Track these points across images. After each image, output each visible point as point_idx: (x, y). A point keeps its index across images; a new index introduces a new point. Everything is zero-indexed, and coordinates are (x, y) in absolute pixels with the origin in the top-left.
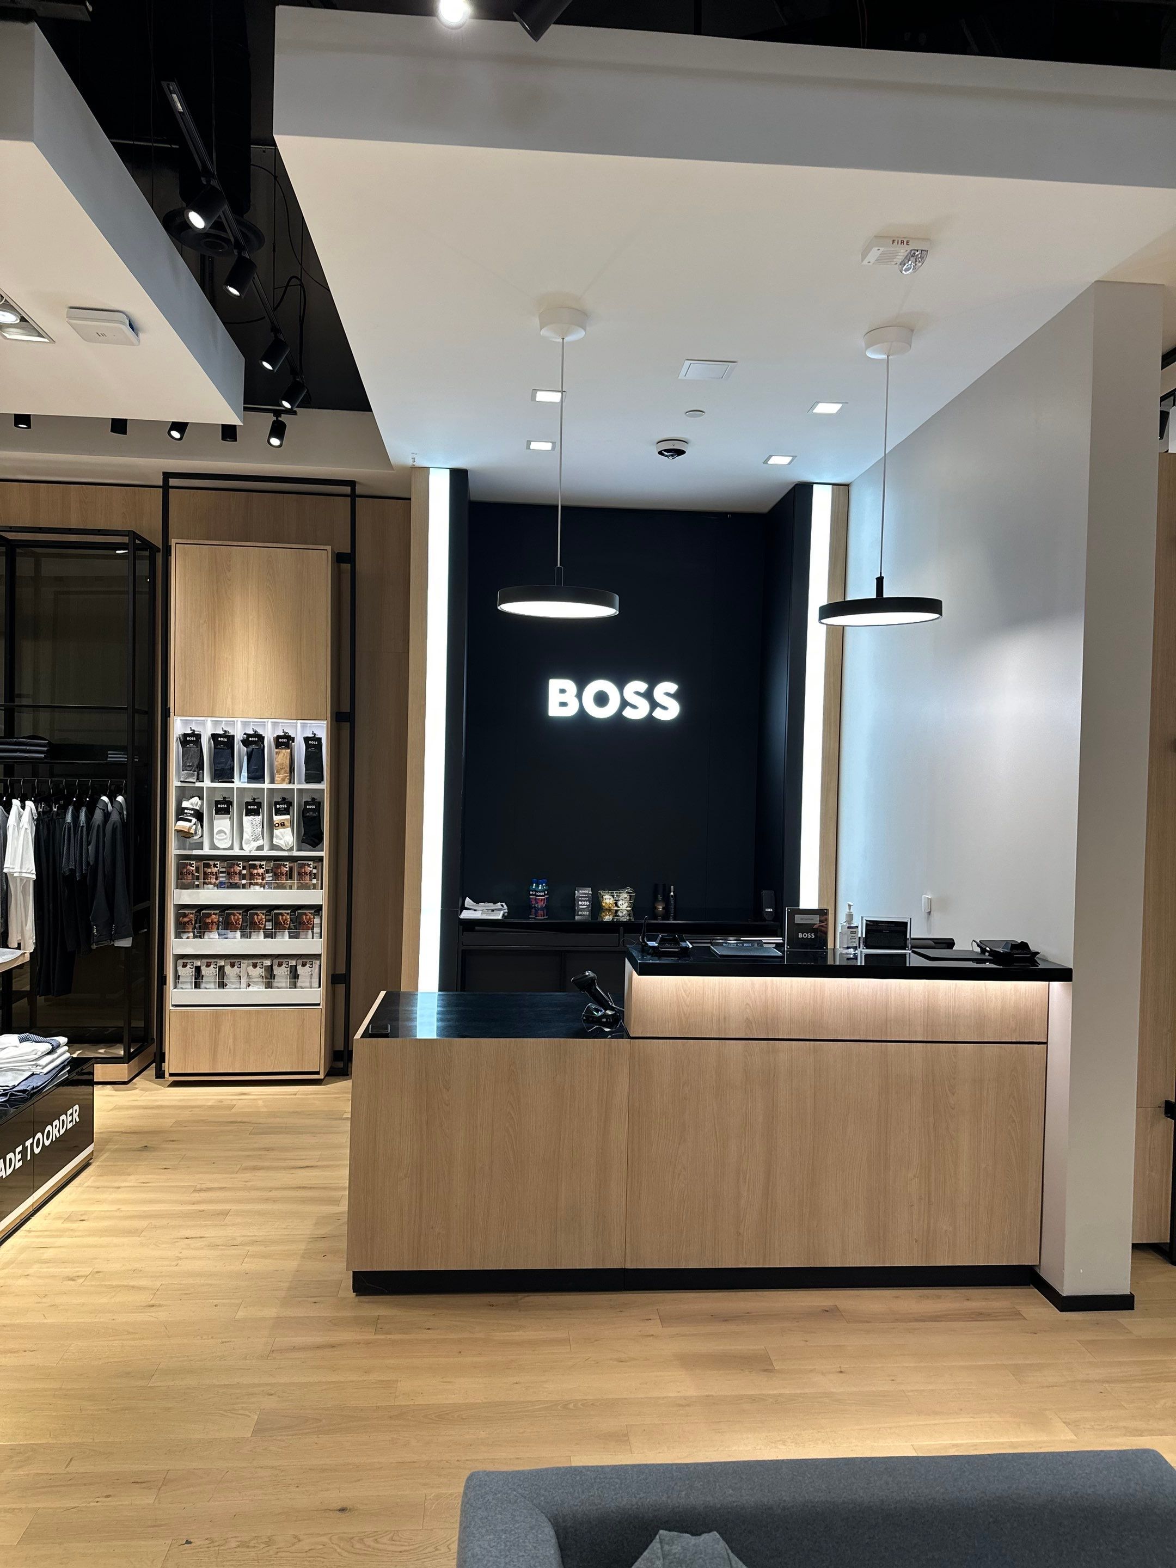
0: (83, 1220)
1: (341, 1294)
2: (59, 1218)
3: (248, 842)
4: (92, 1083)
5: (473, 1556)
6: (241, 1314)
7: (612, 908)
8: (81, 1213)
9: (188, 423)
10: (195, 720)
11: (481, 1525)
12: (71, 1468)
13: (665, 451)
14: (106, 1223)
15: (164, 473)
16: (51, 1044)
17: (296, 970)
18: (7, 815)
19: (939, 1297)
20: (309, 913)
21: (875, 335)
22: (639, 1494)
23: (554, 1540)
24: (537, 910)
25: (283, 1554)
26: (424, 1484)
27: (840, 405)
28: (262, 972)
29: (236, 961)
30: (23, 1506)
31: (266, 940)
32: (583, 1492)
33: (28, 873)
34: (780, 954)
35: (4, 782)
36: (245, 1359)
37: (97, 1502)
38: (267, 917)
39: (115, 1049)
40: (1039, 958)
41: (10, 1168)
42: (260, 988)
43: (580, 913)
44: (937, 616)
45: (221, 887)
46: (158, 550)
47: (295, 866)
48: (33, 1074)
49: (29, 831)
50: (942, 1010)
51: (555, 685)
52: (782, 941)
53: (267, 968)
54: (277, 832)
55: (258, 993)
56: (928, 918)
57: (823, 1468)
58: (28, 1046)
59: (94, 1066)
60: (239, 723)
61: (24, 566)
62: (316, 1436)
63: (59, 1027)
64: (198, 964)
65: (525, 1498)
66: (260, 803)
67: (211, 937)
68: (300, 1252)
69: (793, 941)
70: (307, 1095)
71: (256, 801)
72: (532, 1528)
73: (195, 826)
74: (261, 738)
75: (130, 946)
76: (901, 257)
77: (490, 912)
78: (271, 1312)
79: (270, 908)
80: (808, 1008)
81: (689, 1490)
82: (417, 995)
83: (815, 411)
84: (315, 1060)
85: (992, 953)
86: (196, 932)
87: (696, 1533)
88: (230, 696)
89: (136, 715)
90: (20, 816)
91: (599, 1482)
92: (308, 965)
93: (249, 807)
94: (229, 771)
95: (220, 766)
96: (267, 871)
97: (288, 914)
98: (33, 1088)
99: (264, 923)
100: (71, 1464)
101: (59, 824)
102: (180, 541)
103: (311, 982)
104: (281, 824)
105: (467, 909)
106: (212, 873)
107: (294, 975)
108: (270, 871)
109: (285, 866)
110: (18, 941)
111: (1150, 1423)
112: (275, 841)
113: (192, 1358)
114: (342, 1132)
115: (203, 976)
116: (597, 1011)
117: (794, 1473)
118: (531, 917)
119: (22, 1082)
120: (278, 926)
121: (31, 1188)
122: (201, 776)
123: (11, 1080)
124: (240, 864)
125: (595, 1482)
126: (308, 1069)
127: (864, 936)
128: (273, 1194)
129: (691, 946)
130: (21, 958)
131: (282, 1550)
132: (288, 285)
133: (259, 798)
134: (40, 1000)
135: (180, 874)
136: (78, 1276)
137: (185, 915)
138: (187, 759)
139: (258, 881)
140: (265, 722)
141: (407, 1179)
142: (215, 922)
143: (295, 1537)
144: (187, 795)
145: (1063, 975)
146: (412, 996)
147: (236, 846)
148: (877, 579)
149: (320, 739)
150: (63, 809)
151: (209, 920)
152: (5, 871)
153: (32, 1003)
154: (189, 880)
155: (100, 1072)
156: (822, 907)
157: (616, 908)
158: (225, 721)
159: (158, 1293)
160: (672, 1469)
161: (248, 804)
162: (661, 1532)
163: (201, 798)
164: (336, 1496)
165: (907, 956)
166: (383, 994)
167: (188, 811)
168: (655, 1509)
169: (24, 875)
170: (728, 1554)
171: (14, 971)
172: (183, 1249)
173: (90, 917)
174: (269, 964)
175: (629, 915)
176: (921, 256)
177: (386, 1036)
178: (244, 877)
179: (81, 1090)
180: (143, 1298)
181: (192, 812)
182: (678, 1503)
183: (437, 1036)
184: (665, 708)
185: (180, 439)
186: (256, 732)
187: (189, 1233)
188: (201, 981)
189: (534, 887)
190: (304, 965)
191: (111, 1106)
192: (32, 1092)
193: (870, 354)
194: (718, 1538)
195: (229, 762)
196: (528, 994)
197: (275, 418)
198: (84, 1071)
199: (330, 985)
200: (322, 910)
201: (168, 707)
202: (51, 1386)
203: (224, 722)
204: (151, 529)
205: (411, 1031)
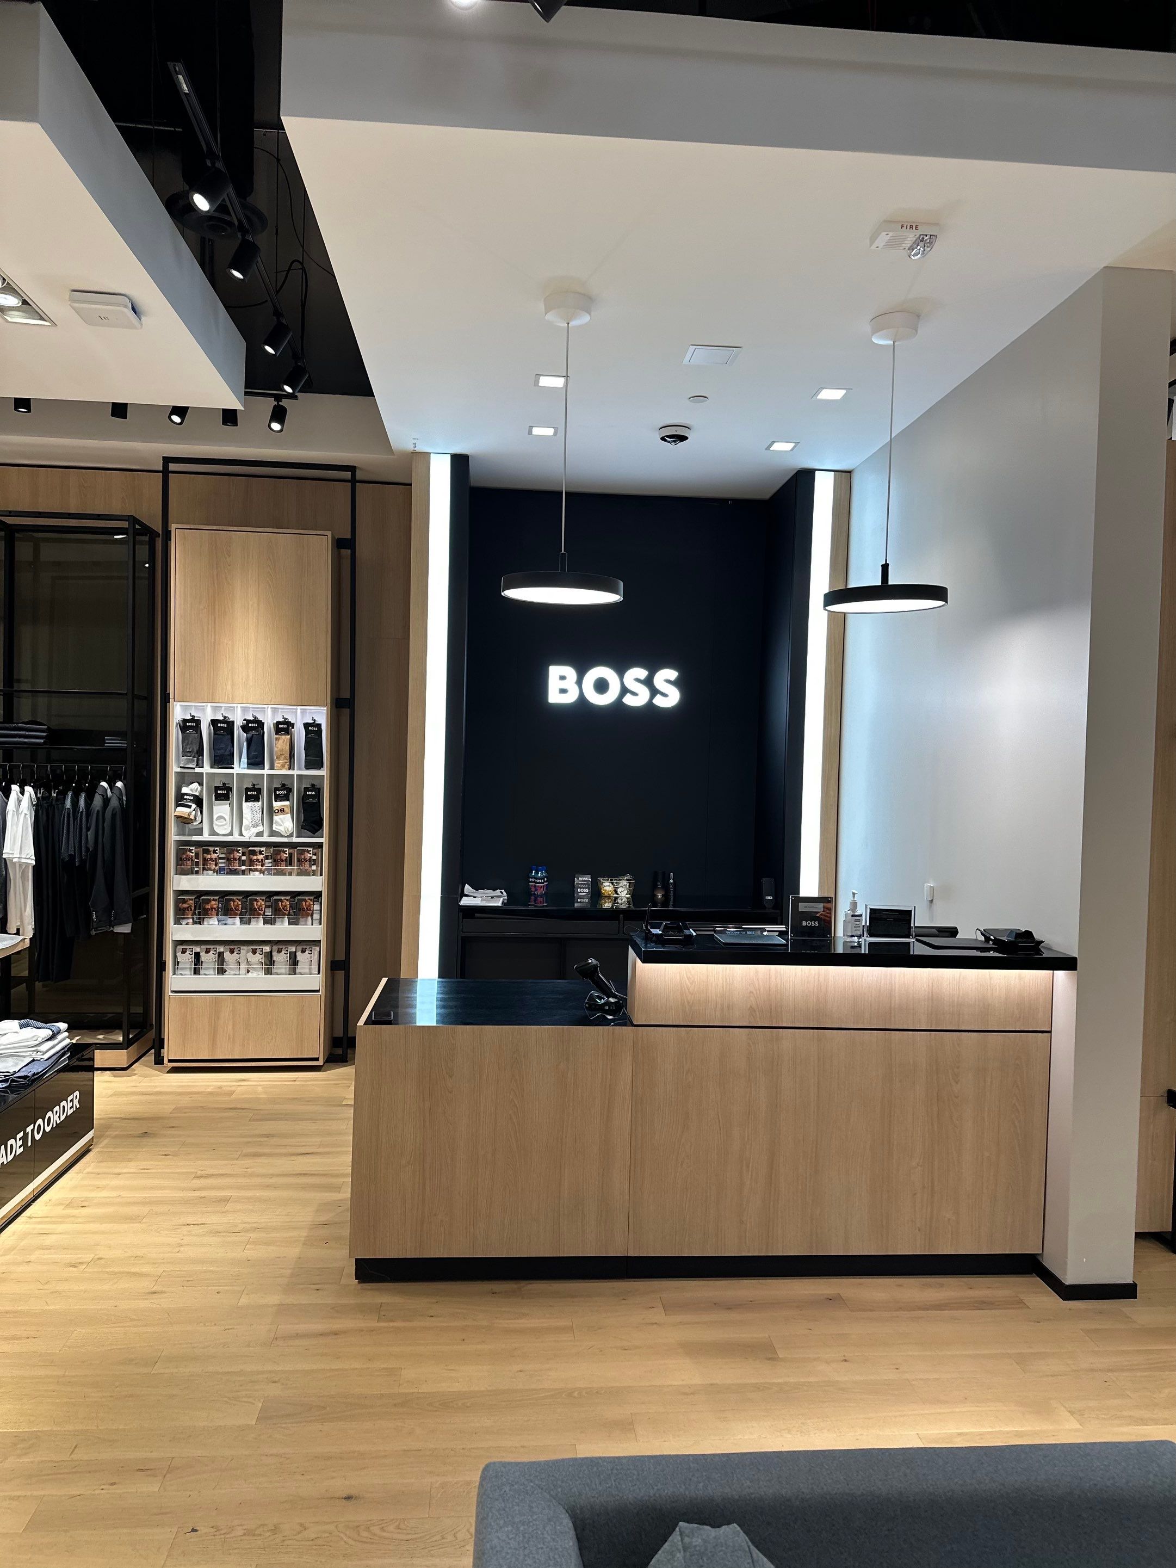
0: (84, 1207)
1: (343, 1281)
2: (61, 1204)
3: (248, 828)
4: (92, 1069)
5: (492, 1548)
6: (244, 1301)
7: (612, 895)
8: (83, 1199)
9: (188, 407)
10: (195, 706)
11: (499, 1516)
12: (75, 1455)
13: (667, 436)
14: (110, 1210)
15: (164, 458)
16: (51, 1030)
17: (295, 956)
18: (6, 800)
19: (942, 1285)
20: (309, 899)
21: (881, 321)
22: (657, 1486)
23: (572, 1533)
24: (536, 897)
25: (290, 1542)
26: (430, 1472)
27: (844, 392)
28: (262, 958)
29: (236, 947)
30: (29, 1493)
31: (266, 926)
32: (600, 1484)
33: (28, 859)
34: (784, 942)
35: (3, 767)
36: (249, 1346)
37: (102, 1489)
38: (267, 904)
39: (111, 1035)
40: (1043, 947)
41: (11, 1154)
42: (259, 975)
43: (579, 900)
44: (943, 603)
45: (220, 874)
46: (158, 535)
47: (295, 852)
48: (33, 1060)
49: (28, 817)
50: (946, 999)
51: (555, 671)
52: (785, 929)
53: (266, 954)
54: (277, 818)
55: (257, 979)
56: (930, 907)
57: (841, 1459)
58: (29, 1033)
59: (94, 1052)
60: (239, 709)
61: (24, 551)
62: (321, 1424)
63: (57, 1013)
64: (198, 949)
65: (542, 1489)
66: (260, 789)
67: (211, 923)
68: (301, 1239)
69: (797, 930)
70: (306, 1081)
71: (256, 787)
72: (549, 1520)
73: (194, 812)
74: (261, 724)
75: (129, 931)
76: (910, 242)
77: (490, 899)
78: (274, 1299)
79: (269, 895)
80: (812, 996)
81: (707, 1481)
82: (417, 981)
83: (820, 397)
84: (315, 1046)
85: (996, 941)
86: (195, 919)
87: (716, 1525)
88: (230, 683)
89: (136, 701)
90: (19, 801)
91: (616, 1473)
92: (307, 952)
93: (249, 793)
94: (228, 757)
95: (220, 752)
96: (267, 858)
97: (287, 900)
98: (34, 1075)
99: (263, 909)
100: (75, 1452)
101: (58, 809)
102: (180, 526)
103: (310, 969)
104: (281, 810)
105: (467, 896)
106: (211, 859)
107: (294, 962)
108: (270, 857)
109: (284, 852)
110: (17, 926)
111: (1155, 1412)
112: (275, 827)
113: (196, 1345)
114: (342, 1119)
115: (202, 962)
116: (600, 998)
117: (813, 1465)
118: (530, 903)
119: (22, 1068)
120: (278, 912)
121: (31, 1174)
122: (200, 762)
123: (11, 1066)
124: (240, 850)
125: (612, 1473)
126: (307, 1055)
127: (868, 924)
128: (273, 1181)
129: (694, 934)
130: (21, 943)
131: (287, 1538)
132: (289, 269)
133: (258, 784)
134: (38, 985)
135: (180, 860)
136: (80, 1263)
137: (184, 901)
138: (187, 745)
139: (257, 867)
140: (265, 708)
141: (410, 1166)
142: (215, 909)
143: (301, 1525)
144: (186, 781)
145: (1068, 964)
146: (411, 983)
147: (236, 833)
148: (882, 566)
149: (320, 725)
150: (63, 795)
151: (208, 906)
152: (4, 856)
153: (30, 989)
154: (189, 865)
155: (101, 1057)
156: (822, 895)
157: (615, 895)
158: (225, 707)
159: (160, 1280)
160: (689, 1460)
161: (247, 790)
162: (681, 1524)
163: (201, 784)
164: (341, 1484)
165: (912, 945)
166: (384, 980)
167: (188, 797)
168: (673, 1500)
169: (23, 860)
170: (749, 1547)
171: (12, 956)
172: (184, 1235)
173: (90, 903)
174: (269, 950)
175: (629, 902)
176: (930, 241)
177: (389, 1023)
178: (243, 863)
179: (81, 1076)
180: (147, 1284)
181: (192, 798)
182: (696, 1494)
183: (437, 1023)
184: (665, 695)
185: (181, 424)
186: (256, 717)
187: (190, 1220)
188: (200, 967)
189: (533, 874)
190: (303, 951)
191: (110, 1092)
192: (33, 1078)
193: (875, 340)
194: (738, 1531)
195: (229, 748)
196: (530, 981)
197: (276, 403)
198: (85, 1057)
199: (329, 971)
200: (321, 896)
201: (168, 692)
202: (55, 1373)
203: (223, 708)
204: (150, 515)
205: (412, 1017)
